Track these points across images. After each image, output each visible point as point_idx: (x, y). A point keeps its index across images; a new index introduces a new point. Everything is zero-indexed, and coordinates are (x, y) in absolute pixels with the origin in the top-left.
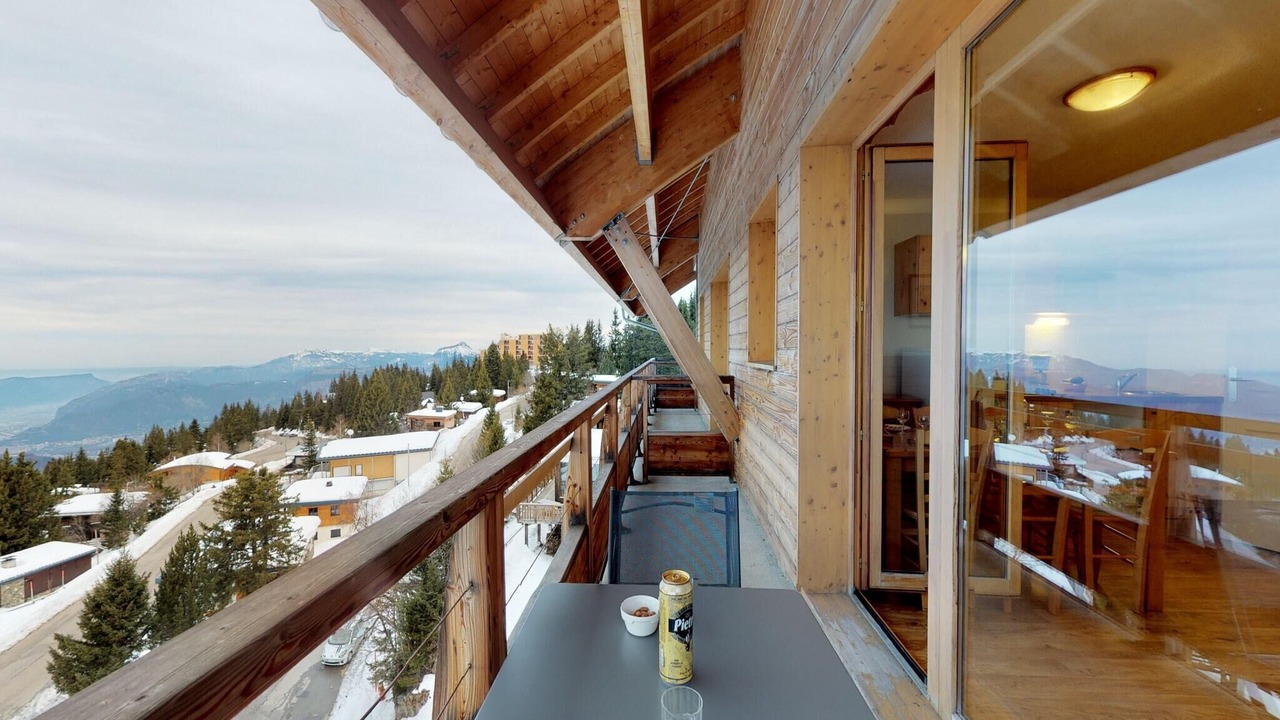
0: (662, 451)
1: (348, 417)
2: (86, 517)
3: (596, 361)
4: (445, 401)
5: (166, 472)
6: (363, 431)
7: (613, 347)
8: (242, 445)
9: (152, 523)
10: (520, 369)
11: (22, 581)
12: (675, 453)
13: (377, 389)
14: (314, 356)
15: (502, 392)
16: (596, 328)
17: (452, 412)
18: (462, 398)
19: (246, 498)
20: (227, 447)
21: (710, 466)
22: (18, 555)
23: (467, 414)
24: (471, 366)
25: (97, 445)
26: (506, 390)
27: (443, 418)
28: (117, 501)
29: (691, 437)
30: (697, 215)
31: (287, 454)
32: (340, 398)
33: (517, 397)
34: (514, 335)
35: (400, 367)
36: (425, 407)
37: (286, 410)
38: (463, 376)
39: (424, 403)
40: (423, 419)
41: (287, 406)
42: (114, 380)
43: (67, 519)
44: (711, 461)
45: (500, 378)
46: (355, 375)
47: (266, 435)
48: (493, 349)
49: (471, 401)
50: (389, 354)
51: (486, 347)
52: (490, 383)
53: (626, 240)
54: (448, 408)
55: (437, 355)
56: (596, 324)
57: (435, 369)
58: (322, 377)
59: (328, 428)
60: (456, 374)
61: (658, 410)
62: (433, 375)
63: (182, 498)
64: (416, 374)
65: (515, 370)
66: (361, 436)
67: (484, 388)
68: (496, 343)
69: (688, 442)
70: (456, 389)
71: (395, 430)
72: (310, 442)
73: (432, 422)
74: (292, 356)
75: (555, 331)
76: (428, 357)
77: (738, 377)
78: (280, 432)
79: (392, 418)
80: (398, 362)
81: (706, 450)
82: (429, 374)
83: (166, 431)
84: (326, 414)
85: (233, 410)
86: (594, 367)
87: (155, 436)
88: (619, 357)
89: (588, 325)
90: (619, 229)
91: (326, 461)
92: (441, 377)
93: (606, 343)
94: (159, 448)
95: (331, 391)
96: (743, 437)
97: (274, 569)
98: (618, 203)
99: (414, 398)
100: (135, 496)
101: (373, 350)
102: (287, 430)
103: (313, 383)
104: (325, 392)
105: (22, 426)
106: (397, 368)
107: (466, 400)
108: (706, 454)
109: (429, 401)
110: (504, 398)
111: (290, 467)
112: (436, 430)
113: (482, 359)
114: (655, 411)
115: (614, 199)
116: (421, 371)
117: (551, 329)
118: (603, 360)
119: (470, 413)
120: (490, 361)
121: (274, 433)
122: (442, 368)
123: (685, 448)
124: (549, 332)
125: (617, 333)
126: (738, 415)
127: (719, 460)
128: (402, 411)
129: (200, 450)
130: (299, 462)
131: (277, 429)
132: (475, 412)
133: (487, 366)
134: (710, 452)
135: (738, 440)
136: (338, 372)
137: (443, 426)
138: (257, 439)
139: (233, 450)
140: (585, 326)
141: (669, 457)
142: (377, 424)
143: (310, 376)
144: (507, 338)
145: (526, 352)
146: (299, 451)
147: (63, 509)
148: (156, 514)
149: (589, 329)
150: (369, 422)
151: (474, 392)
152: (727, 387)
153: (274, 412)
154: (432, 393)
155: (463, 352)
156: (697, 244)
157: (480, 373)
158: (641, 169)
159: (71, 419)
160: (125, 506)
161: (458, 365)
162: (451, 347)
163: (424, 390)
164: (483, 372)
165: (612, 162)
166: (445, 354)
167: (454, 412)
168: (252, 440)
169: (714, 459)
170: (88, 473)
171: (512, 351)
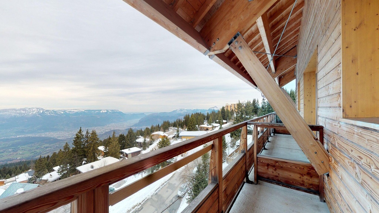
0: (266, 167)
1: (186, 126)
2: (141, 143)
3: (257, 112)
4: (210, 123)
5: (153, 135)
6: (189, 130)
7: (263, 107)
8: (167, 130)
9: (150, 146)
10: (231, 114)
11: (131, 154)
12: (275, 170)
13: (193, 119)
14: (181, 110)
15: (226, 121)
16: (256, 101)
17: (211, 126)
18: (214, 122)
19: (163, 144)
20: (163, 131)
21: (303, 185)
22: (131, 149)
23: (215, 127)
24: (217, 113)
25: (143, 128)
26: (227, 120)
27: (209, 128)
28: (145, 140)
29: (286, 162)
30: (296, 46)
31: (174, 134)
32: (185, 121)
33: (230, 123)
34: (230, 104)
35: (199, 113)
36: (205, 124)
37: (175, 123)
38: (215, 116)
39: (204, 123)
40: (204, 127)
41: (175, 122)
42: (147, 115)
43: (138, 143)
44: (303, 181)
45: (225, 117)
46: (189, 115)
47: (171, 128)
48: (223, 108)
49: (217, 123)
50: (197, 109)
51: (221, 108)
52: (222, 118)
53: (241, 47)
54: (210, 125)
55: (209, 110)
56: (256, 100)
57: (208, 114)
58: (183, 115)
59: (182, 128)
60: (213, 115)
61: (275, 134)
62: (207, 115)
63: (155, 141)
64: (203, 115)
65: (230, 115)
66: (189, 131)
67: (220, 119)
68: (224, 106)
69: (284, 165)
70: (213, 119)
71: (197, 130)
72: (178, 131)
73: (206, 128)
74: (177, 110)
75: (241, 102)
76: (207, 110)
77: (327, 128)
78: (174, 128)
79: (196, 127)
80: (199, 112)
81: (300, 174)
82: (206, 115)
83: (154, 126)
84: (183, 124)
85: (165, 122)
86: (256, 114)
87: (152, 127)
88: (265, 111)
89: (253, 101)
90: (237, 41)
91: (181, 136)
92: (209, 116)
93: (260, 106)
94: (153, 130)
95: (184, 119)
96: (333, 175)
97: (168, 162)
98: (236, 27)
99: (202, 122)
100: (148, 140)
101: (194, 109)
102: (175, 128)
103: (181, 117)
104: (182, 119)
105: (134, 123)
106: (198, 113)
107: (215, 123)
108: (299, 176)
109: (206, 123)
110: (226, 123)
111: (174, 137)
112: (207, 131)
113: (220, 111)
114: (274, 135)
115: (234, 27)
116: (204, 114)
117: (239, 102)
118: (259, 111)
119: (216, 127)
120: (222, 112)
121: (173, 128)
122: (210, 113)
123: (281, 168)
124: (239, 103)
125: (264, 103)
126: (328, 156)
127: (310, 182)
128: (199, 125)
129: (159, 131)
130: (176, 136)
131: (173, 127)
132: (217, 127)
133: (221, 113)
134: (302, 175)
135: (328, 175)
136: (185, 114)
137: (209, 130)
138: (169, 129)
139: (165, 131)
140: (252, 101)
141: (271, 172)
142: (192, 128)
143: (180, 115)
144: (228, 105)
145: (233, 109)
146: (176, 133)
147: (137, 140)
148: (151, 144)
149: (254, 101)
150: (190, 127)
151: (217, 121)
152: (317, 134)
153: (173, 123)
154: (207, 120)
155: (216, 109)
156: (296, 59)
157: (219, 115)
158: (250, 4)
159: (141, 122)
160: (146, 142)
161: (213, 113)
162: (212, 108)
163: (205, 119)
164: (220, 115)
165: (233, 7)
166: (211, 109)
167: (212, 126)
168: (168, 129)
169: (306, 181)
170: (142, 134)
171: (229, 109)
